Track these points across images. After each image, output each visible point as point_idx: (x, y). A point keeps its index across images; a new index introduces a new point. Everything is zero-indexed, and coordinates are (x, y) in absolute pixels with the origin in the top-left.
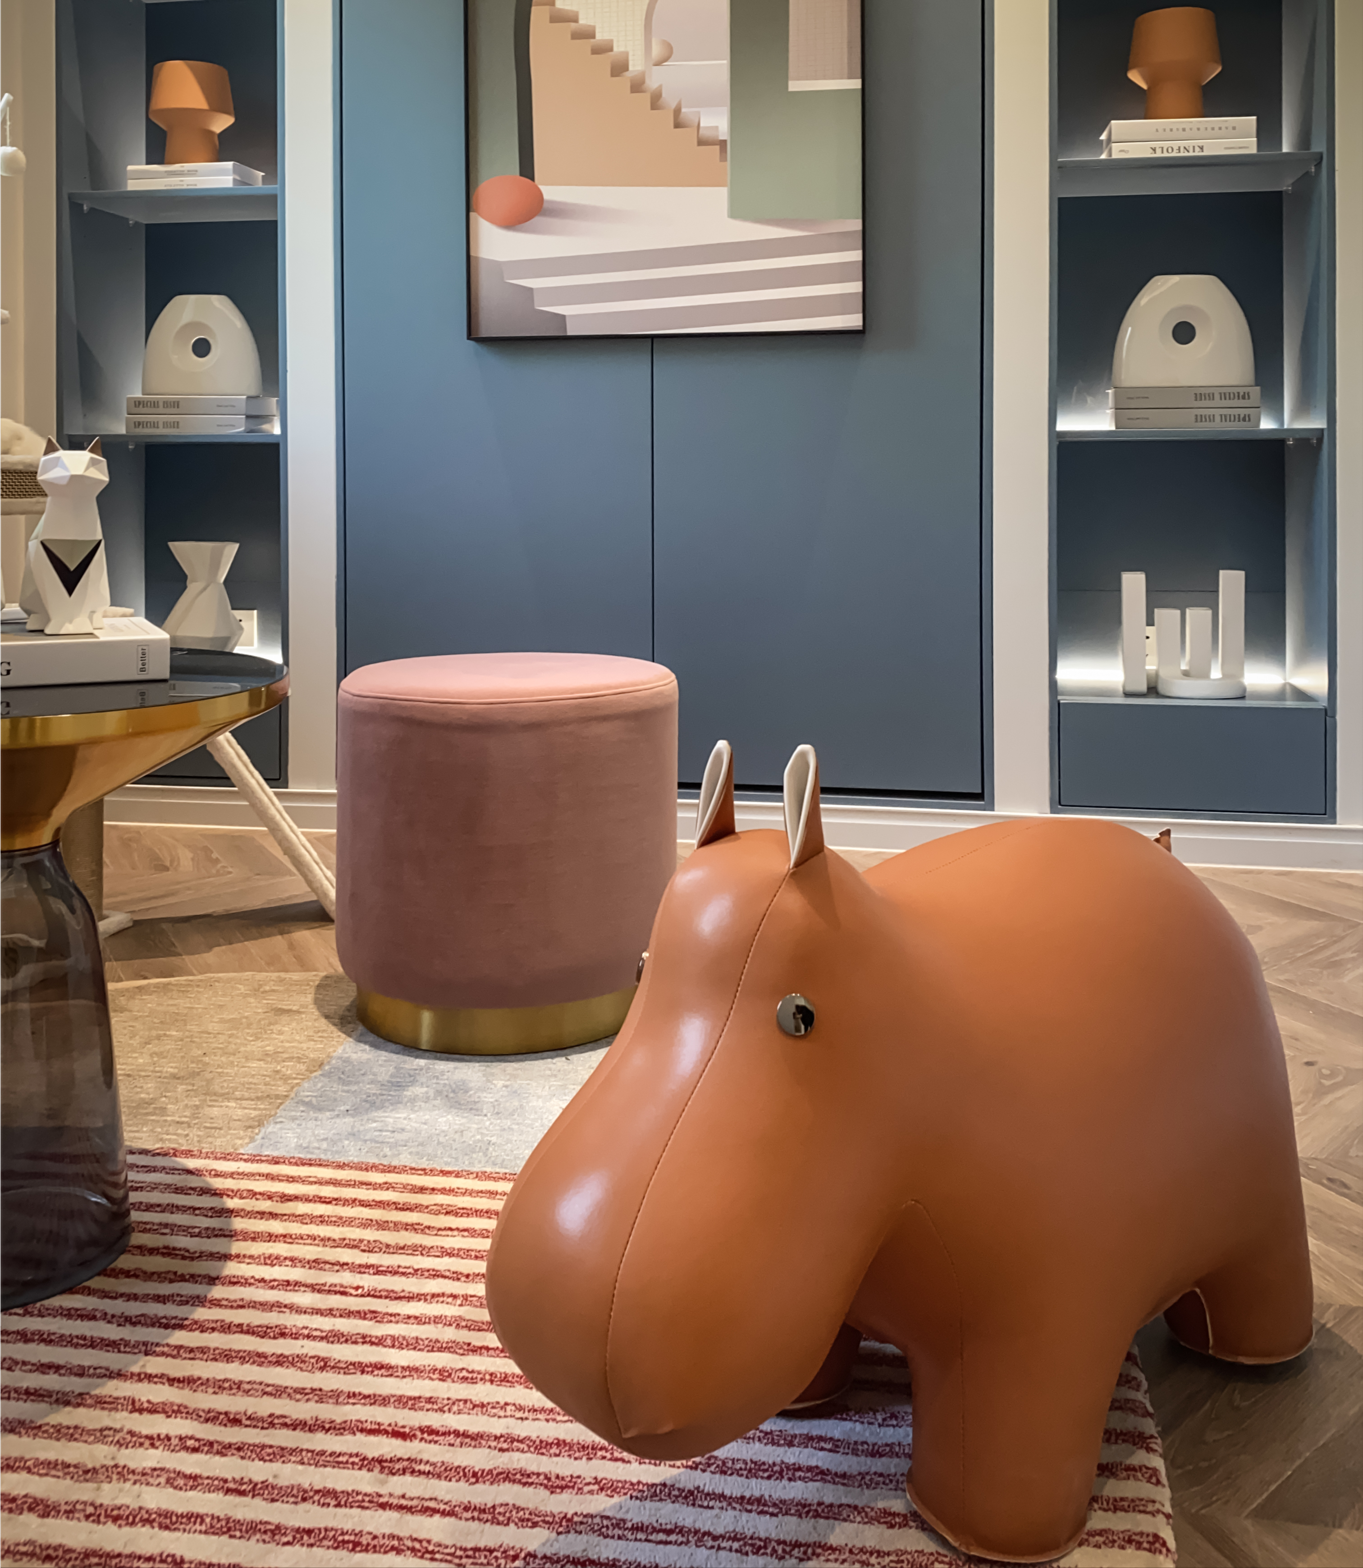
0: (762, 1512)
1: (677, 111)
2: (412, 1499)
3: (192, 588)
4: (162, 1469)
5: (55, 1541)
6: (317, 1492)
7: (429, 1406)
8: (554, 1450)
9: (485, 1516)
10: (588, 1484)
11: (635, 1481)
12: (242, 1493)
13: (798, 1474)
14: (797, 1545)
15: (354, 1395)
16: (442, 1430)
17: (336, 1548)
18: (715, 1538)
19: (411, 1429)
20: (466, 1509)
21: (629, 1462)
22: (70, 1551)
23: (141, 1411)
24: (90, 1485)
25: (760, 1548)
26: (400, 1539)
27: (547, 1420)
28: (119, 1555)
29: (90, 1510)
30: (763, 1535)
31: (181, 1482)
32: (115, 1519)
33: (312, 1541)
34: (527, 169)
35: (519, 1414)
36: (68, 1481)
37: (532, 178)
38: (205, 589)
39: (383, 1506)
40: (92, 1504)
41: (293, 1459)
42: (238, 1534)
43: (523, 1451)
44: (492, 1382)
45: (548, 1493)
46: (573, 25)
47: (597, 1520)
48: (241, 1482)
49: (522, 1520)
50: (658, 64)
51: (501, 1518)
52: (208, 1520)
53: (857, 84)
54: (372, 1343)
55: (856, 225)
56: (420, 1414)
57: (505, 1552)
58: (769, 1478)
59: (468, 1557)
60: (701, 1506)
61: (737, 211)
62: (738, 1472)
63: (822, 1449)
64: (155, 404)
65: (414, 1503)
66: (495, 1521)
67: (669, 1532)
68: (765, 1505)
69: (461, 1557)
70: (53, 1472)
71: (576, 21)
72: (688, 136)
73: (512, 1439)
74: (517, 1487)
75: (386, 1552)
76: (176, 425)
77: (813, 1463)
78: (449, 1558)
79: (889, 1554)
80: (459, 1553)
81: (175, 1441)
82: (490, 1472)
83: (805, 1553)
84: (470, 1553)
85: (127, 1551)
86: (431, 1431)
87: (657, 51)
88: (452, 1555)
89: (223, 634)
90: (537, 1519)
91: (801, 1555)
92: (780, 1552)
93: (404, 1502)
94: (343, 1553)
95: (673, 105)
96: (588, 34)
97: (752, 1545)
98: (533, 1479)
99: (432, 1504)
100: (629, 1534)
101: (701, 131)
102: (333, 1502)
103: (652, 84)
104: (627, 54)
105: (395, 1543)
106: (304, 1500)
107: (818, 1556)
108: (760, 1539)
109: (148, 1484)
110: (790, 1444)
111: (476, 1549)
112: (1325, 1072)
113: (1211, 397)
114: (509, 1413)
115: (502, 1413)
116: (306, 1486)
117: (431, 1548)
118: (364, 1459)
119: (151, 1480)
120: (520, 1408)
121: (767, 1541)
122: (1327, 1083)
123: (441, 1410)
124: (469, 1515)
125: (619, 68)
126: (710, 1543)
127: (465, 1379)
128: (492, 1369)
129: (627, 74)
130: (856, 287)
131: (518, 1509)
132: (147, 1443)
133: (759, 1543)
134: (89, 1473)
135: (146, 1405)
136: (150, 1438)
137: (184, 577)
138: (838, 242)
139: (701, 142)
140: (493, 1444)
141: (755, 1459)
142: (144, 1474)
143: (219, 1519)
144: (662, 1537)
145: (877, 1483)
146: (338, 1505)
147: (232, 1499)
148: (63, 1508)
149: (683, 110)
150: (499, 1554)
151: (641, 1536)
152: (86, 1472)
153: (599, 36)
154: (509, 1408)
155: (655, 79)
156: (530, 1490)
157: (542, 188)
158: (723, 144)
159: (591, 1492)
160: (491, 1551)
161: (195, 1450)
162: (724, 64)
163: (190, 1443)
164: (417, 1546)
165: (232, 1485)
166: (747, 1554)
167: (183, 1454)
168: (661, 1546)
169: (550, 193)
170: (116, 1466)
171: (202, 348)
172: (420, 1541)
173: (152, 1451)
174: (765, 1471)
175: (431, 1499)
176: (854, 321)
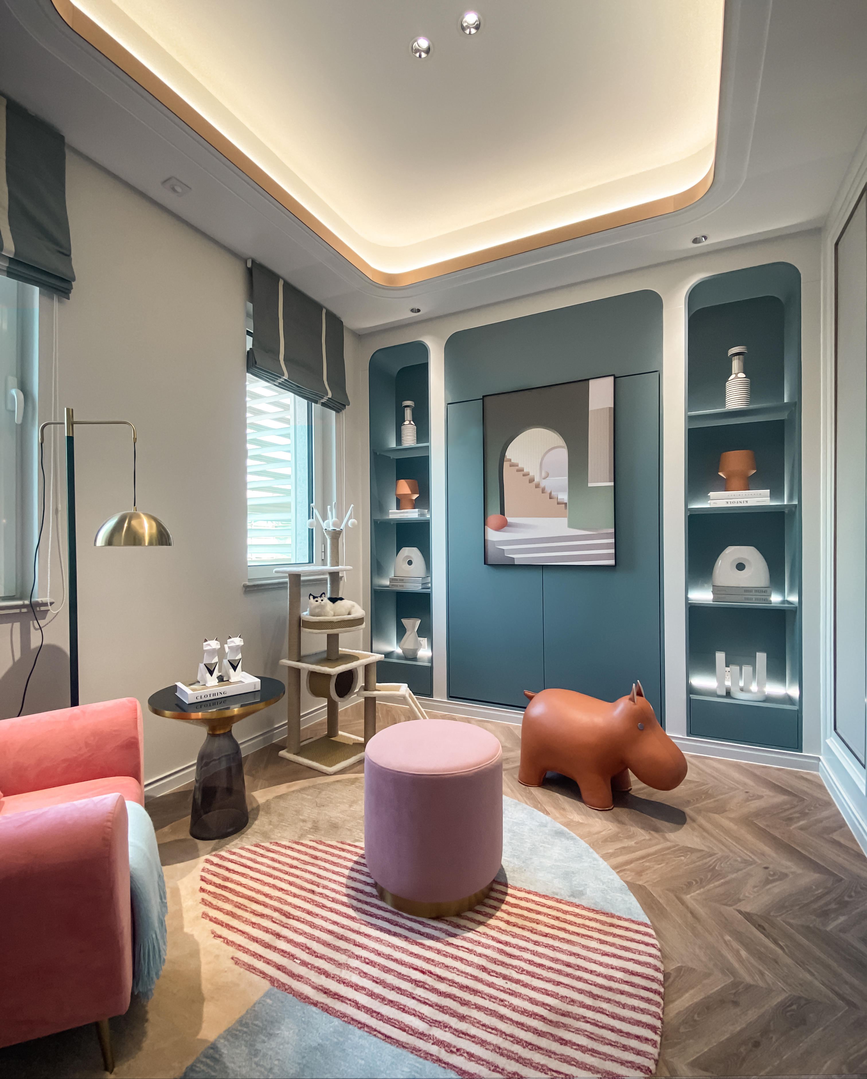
0: (522, 1029)
1: (550, 494)
2: (422, 998)
3: (408, 633)
4: (358, 968)
5: (327, 987)
6: (397, 988)
7: (432, 963)
8: (465, 989)
9: (441, 1009)
10: (473, 1005)
11: (486, 1007)
12: (377, 983)
13: (537, 1017)
14: (530, 1044)
15: (412, 953)
16: (434, 973)
17: (398, 1009)
18: (506, 1035)
19: (426, 970)
20: (436, 1005)
21: (486, 999)
22: (331, 991)
23: (356, 945)
24: (339, 969)
25: (519, 1042)
26: (416, 1011)
27: (465, 977)
28: (343, 997)
29: (338, 978)
30: (521, 1038)
31: (362, 974)
32: (344, 983)
33: (392, 1005)
34: (502, 513)
35: (457, 973)
36: (334, 966)
37: (504, 515)
38: (411, 634)
39: (414, 998)
40: (339, 976)
41: (392, 973)
42: (374, 997)
43: (456, 987)
44: (452, 958)
45: (460, 1005)
46: (517, 467)
47: (472, 1019)
48: (377, 978)
49: (451, 1014)
50: (544, 479)
51: (445, 1011)
52: (367, 990)
53: (612, 484)
54: (421, 935)
55: (612, 530)
56: (430, 965)
57: (444, 1024)
58: (527, 1016)
59: (433, 1023)
60: (504, 1022)
61: (571, 525)
62: (518, 1012)
63: (546, 1009)
64: (396, 580)
65: (422, 999)
66: (443, 1012)
67: (493, 1029)
68: (524, 1026)
69: (431, 1022)
70: (331, 962)
71: (518, 466)
72: (554, 501)
73: (454, 982)
74: (452, 1001)
75: (411, 1015)
76: (402, 586)
77: (542, 1014)
78: (428, 1022)
79: (558, 1055)
80: (431, 1021)
81: (363, 959)
82: (445, 993)
83: (532, 1048)
84: (434, 1022)
85: (345, 996)
86: (431, 973)
87: (544, 474)
88: (429, 1021)
89: (416, 648)
90: (455, 1014)
91: (531, 1048)
92: (525, 1045)
93: (419, 998)
94: (399, 1012)
95: (549, 492)
96: (521, 470)
97: (517, 1040)
98: (457, 999)
99: (427, 1001)
100: (481, 1027)
101: (558, 500)
102: (400, 993)
103: (542, 485)
104: (534, 476)
105: (414, 1012)
106: (393, 989)
107: (536, 1050)
108: (520, 1039)
109: (354, 973)
110: (537, 1005)
111: (436, 1021)
112: (772, 873)
113: (751, 591)
114: (455, 971)
115: (453, 971)
116: (394, 985)
117: (424, 1017)
118: (411, 979)
119: (355, 972)
120: (458, 970)
121: (521, 1040)
122: (771, 878)
123: (435, 965)
124: (436, 1008)
125: (532, 480)
126: (504, 1037)
127: (444, 955)
128: (453, 953)
129: (534, 482)
130: (613, 551)
131: (451, 1009)
132: (356, 957)
133: (519, 1040)
134: (340, 965)
135: (358, 943)
136: (357, 956)
137: (406, 629)
138: (606, 536)
139: (558, 503)
140: (448, 982)
141: (525, 1008)
142: (353, 969)
143: (370, 991)
144: (490, 1030)
145: (561, 1026)
146: (401, 994)
147: (374, 984)
148: (332, 976)
149: (552, 493)
150: (442, 1024)
151: (484, 1028)
152: (339, 964)
153: (525, 471)
154: (455, 969)
155: (543, 483)
156: (455, 1003)
157: (507, 518)
158: (566, 504)
159: (473, 1008)
160: (440, 1022)
161: (368, 963)
162: (566, 478)
163: (367, 960)
164: (420, 1015)
165: (375, 979)
166: (514, 1043)
167: (364, 964)
168: (489, 1034)
169: (510, 520)
170: (347, 964)
171: (410, 563)
172: (421, 1014)
173: (357, 961)
174: (527, 1013)
175: (427, 999)
176: (612, 562)
